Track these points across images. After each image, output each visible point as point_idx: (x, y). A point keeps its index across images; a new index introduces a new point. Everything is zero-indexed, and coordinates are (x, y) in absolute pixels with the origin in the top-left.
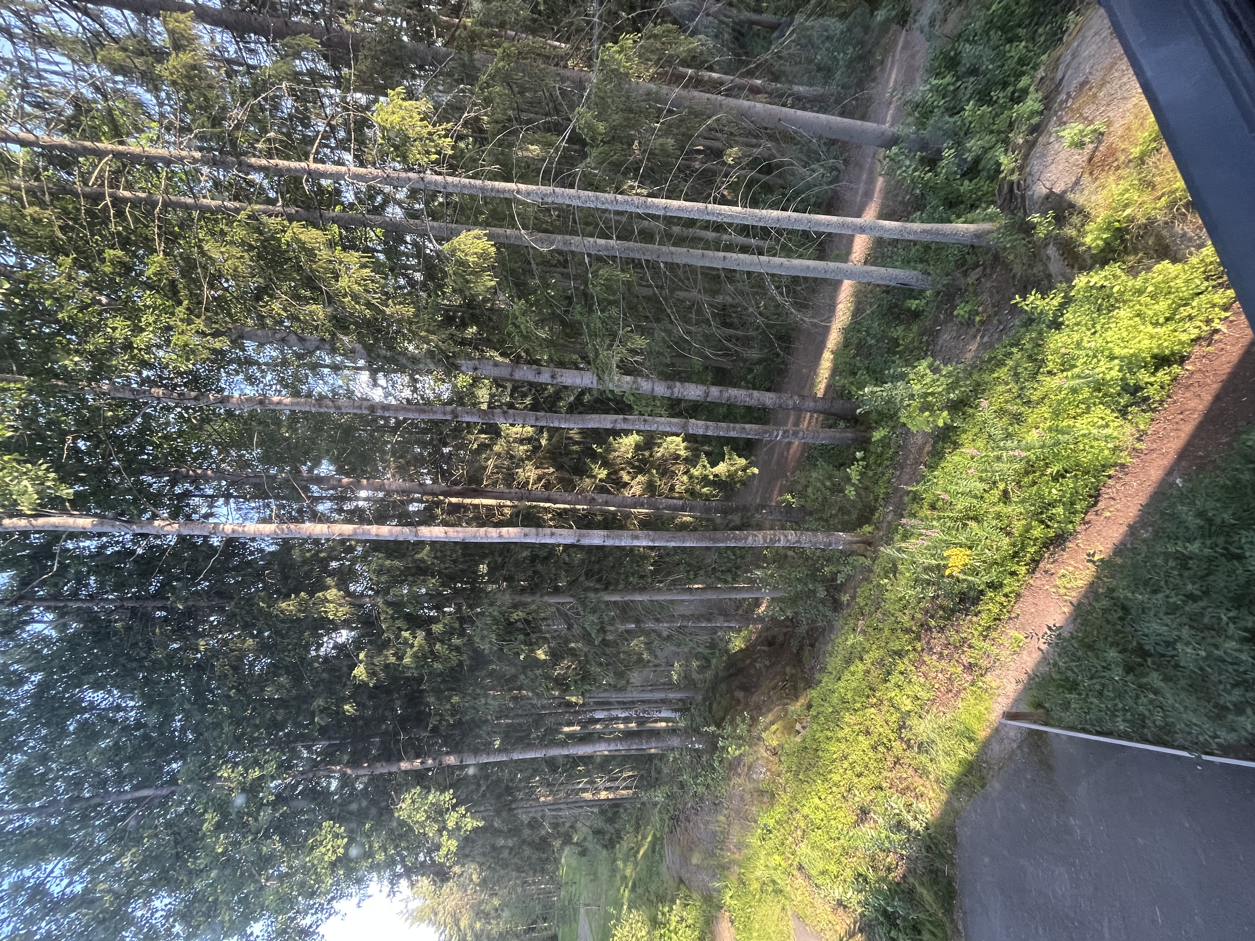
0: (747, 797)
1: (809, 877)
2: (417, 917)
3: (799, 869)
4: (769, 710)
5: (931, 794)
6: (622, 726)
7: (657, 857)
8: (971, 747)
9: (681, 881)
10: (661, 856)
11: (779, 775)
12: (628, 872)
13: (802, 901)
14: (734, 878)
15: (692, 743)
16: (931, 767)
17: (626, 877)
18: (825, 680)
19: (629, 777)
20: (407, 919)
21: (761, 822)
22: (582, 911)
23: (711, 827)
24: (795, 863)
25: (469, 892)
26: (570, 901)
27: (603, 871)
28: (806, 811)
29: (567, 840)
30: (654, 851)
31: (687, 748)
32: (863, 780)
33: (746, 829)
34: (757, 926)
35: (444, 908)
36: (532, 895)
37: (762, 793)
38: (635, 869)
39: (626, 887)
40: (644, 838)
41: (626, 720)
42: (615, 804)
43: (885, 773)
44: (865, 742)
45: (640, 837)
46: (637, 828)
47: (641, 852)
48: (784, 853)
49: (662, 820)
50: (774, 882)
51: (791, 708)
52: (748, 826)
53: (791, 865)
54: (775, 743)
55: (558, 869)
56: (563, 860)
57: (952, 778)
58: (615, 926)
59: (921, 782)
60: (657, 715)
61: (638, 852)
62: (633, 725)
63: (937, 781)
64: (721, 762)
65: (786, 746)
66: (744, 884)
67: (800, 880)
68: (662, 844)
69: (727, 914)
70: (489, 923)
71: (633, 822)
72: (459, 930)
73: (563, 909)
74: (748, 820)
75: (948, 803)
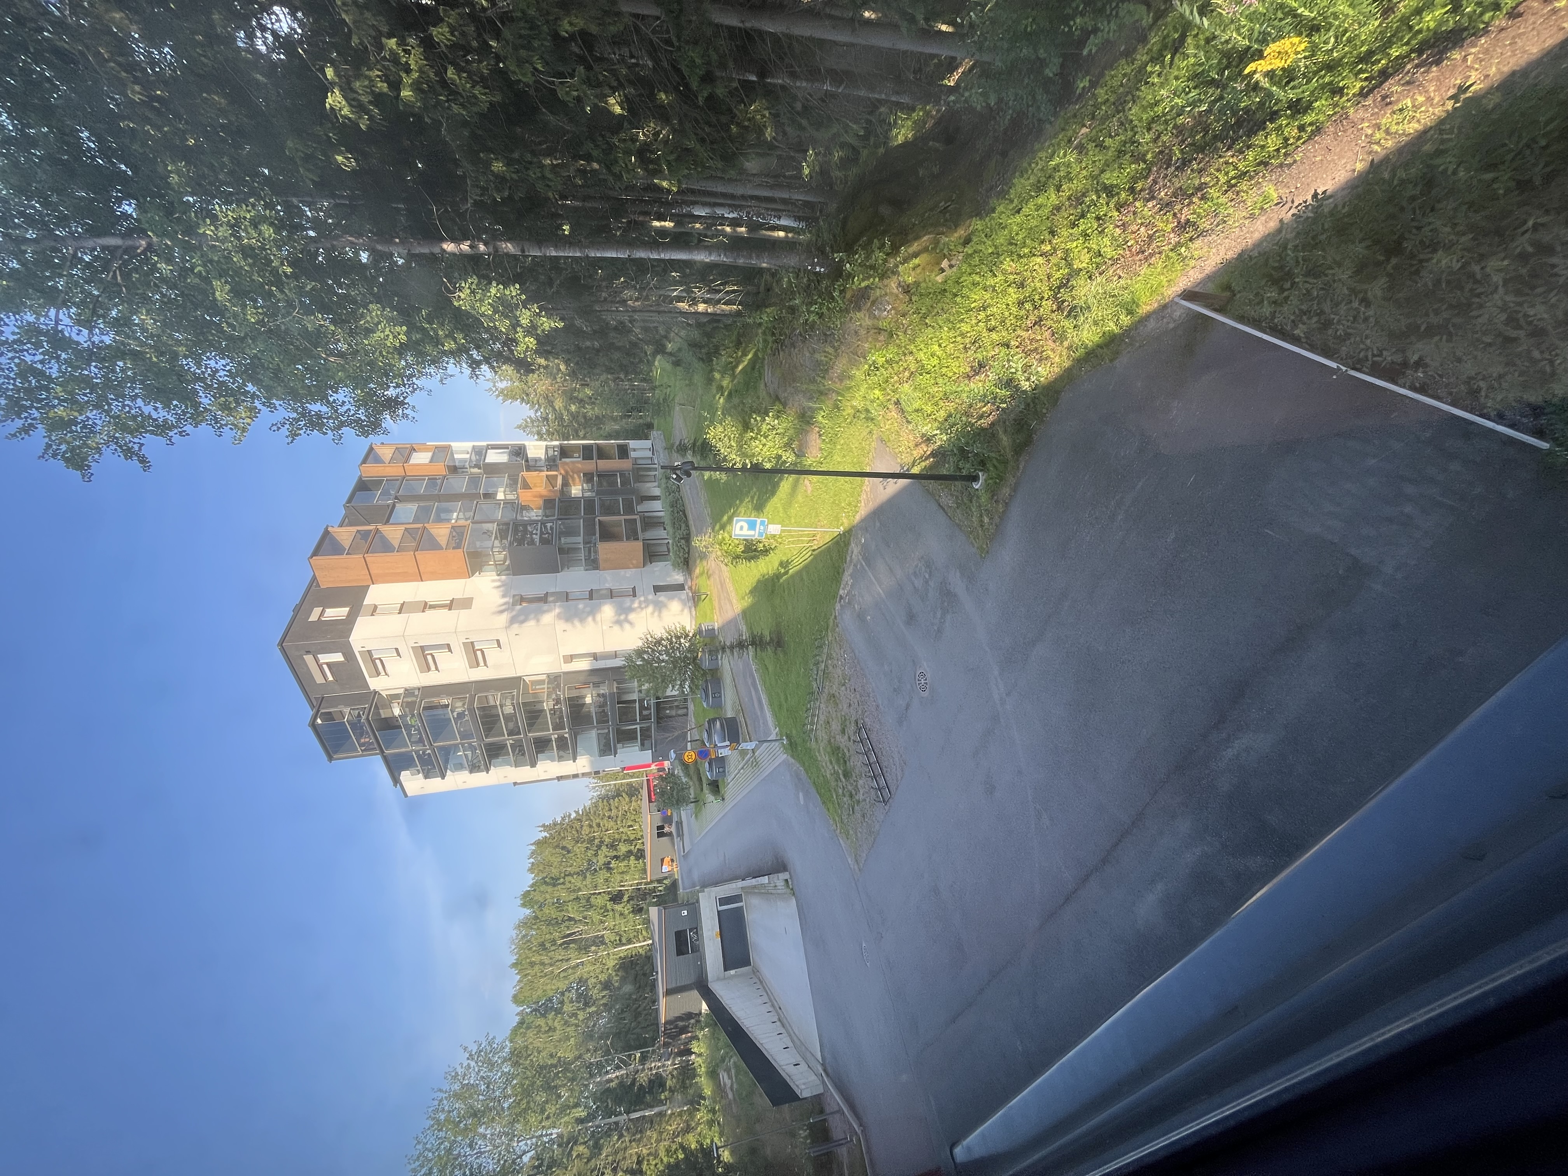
0: (863, 332)
1: (903, 411)
2: (508, 395)
3: (896, 404)
4: (917, 238)
5: (1057, 359)
6: (728, 229)
7: (756, 374)
8: (1126, 320)
9: (777, 398)
10: (760, 373)
11: (903, 316)
12: (725, 383)
13: (889, 430)
14: (830, 403)
15: (813, 265)
16: (1071, 333)
17: (722, 387)
18: (1000, 209)
19: (734, 291)
20: (498, 396)
21: (871, 358)
22: (677, 408)
23: (817, 356)
24: (894, 399)
25: (559, 380)
26: (665, 400)
27: (698, 379)
28: (921, 355)
29: (660, 349)
30: (753, 369)
31: (806, 270)
32: (994, 335)
33: (853, 363)
34: (842, 442)
35: (535, 390)
36: (626, 390)
37: (880, 330)
38: (732, 381)
39: (722, 395)
40: (745, 354)
41: (735, 223)
42: (714, 318)
43: (1019, 332)
44: (1014, 295)
45: (740, 354)
46: (738, 344)
47: (740, 368)
48: (885, 389)
49: (765, 341)
50: (867, 411)
51: (944, 239)
52: (856, 360)
53: (889, 400)
54: (910, 280)
55: (651, 371)
56: (656, 363)
57: (1086, 348)
58: (708, 427)
59: (1053, 345)
60: (774, 221)
61: (737, 366)
62: (743, 229)
63: (1069, 348)
64: (841, 292)
65: (923, 285)
66: (838, 409)
67: (893, 413)
68: (762, 363)
69: (817, 429)
70: (584, 407)
71: (734, 338)
72: (554, 409)
73: (658, 404)
74: (859, 355)
75: (1068, 371)
